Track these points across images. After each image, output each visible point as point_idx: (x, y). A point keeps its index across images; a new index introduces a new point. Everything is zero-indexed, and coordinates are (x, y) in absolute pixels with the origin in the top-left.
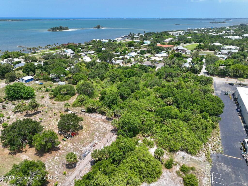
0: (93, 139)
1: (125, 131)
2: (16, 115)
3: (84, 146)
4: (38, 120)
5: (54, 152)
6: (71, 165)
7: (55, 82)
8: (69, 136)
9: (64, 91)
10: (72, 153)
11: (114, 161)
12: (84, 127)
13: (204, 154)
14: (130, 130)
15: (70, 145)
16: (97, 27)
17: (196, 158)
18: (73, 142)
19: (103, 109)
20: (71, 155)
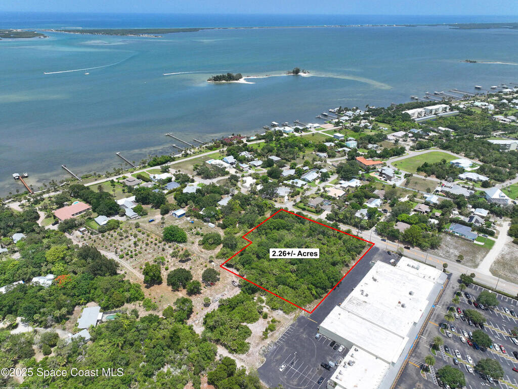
0: (224, 290)
1: (246, 289)
2: (173, 259)
3: (217, 294)
4: (187, 268)
5: (198, 295)
6: (207, 305)
7: (205, 221)
8: (209, 285)
9: (211, 241)
10: (208, 298)
11: (231, 307)
12: (221, 280)
13: (295, 315)
14: (249, 289)
15: (208, 292)
16: (293, 72)
17: (286, 316)
18: (211, 290)
19: (238, 267)
20: (207, 299)
